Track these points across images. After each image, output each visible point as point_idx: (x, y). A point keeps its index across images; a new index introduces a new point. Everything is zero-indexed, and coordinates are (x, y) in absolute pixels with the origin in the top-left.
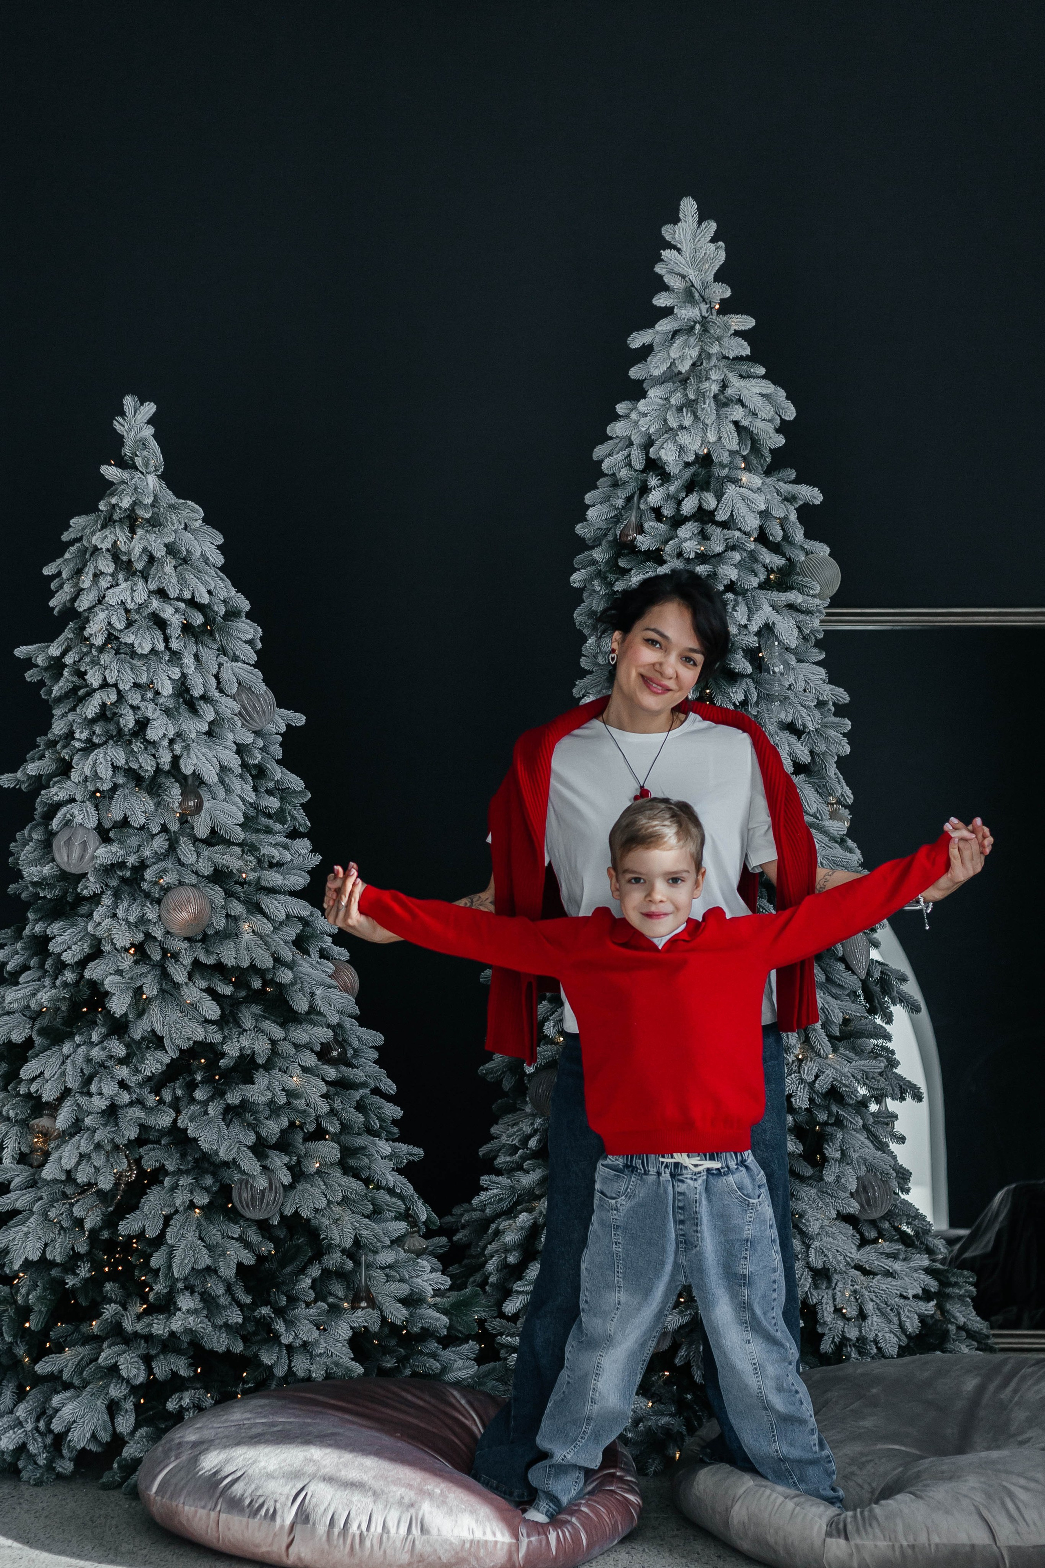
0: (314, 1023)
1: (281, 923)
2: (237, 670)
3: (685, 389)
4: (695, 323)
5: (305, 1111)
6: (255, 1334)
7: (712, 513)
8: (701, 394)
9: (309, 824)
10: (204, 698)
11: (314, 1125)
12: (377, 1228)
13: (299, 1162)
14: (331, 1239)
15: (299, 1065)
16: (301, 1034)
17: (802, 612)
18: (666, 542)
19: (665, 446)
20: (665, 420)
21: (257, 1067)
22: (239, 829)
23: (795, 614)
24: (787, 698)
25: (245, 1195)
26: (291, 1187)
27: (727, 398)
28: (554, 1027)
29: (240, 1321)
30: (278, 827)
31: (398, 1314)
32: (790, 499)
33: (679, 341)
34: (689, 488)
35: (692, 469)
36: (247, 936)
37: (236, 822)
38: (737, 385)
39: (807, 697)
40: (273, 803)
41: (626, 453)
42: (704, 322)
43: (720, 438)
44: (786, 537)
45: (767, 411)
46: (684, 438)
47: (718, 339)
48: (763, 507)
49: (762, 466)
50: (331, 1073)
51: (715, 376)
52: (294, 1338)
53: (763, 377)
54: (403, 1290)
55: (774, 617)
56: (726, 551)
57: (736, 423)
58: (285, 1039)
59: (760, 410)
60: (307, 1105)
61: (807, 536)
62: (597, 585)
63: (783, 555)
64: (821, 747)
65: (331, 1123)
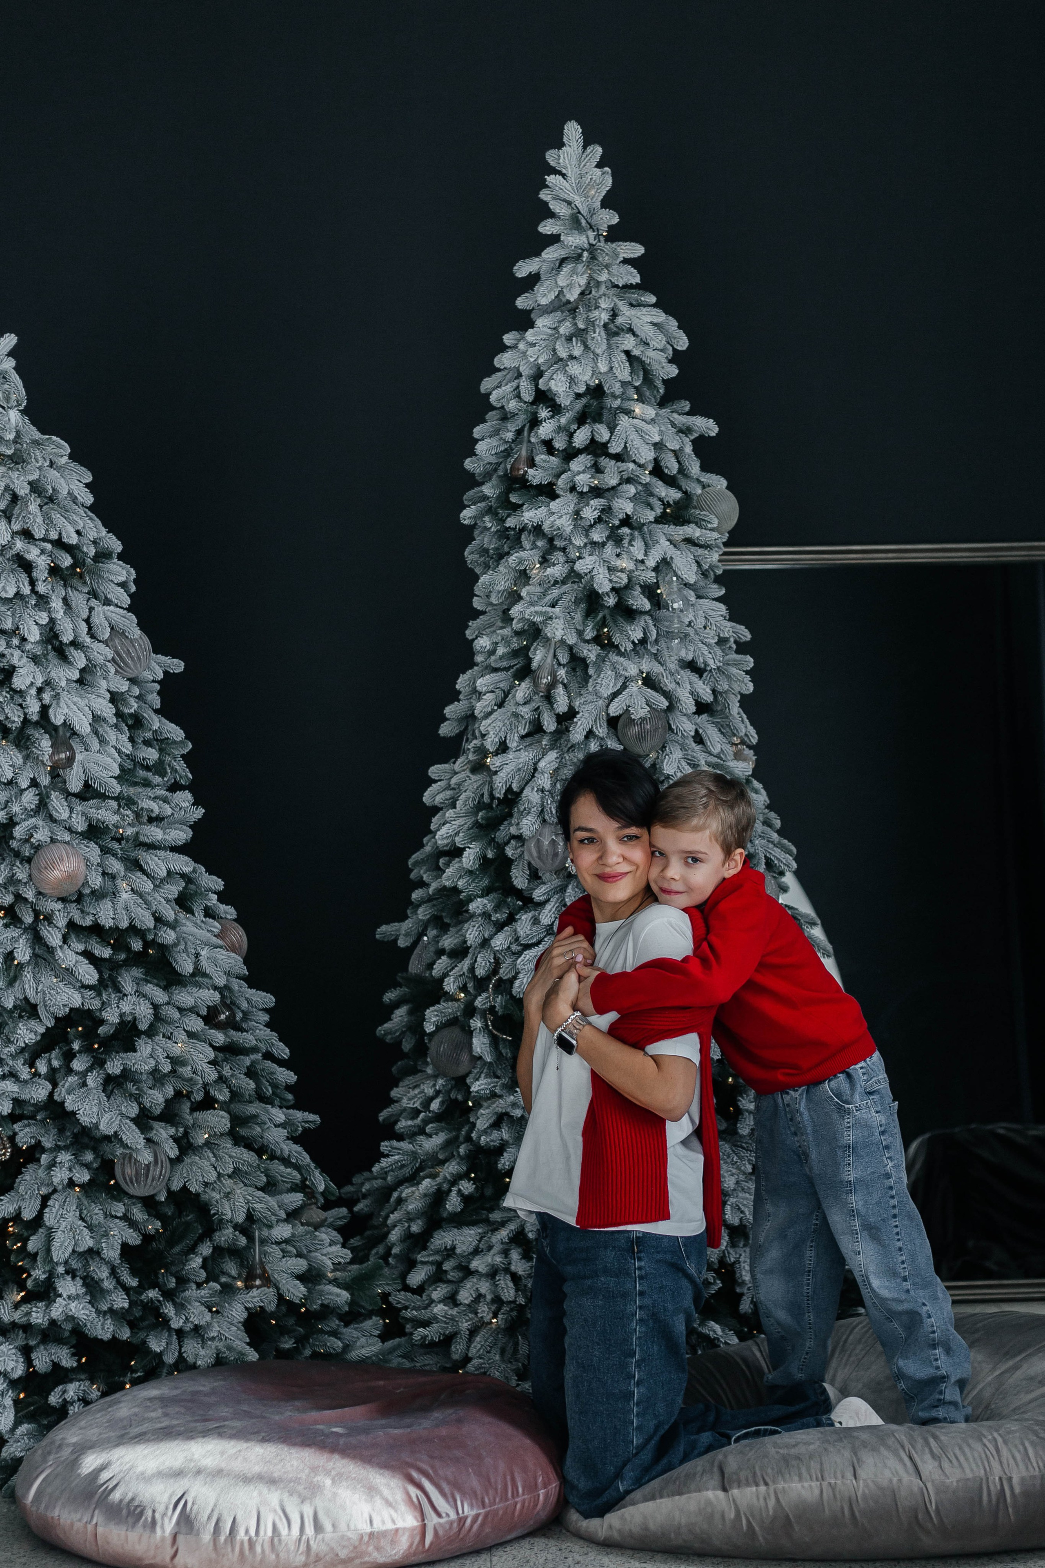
0: (199, 986)
1: (162, 880)
2: (109, 614)
3: (574, 318)
4: (583, 250)
5: (191, 1079)
6: (142, 1319)
7: (605, 445)
8: (591, 323)
9: (190, 776)
10: (74, 644)
11: (202, 1094)
12: (272, 1201)
13: (186, 1134)
14: (223, 1214)
15: (184, 1030)
16: (186, 997)
17: (701, 546)
18: (558, 476)
19: (554, 377)
20: (554, 350)
21: (139, 1033)
22: (114, 782)
23: (693, 549)
24: (687, 635)
25: (128, 1170)
26: (178, 1160)
27: (617, 327)
28: (454, 982)
29: (126, 1305)
30: (157, 779)
31: (296, 1291)
32: (685, 431)
33: (567, 269)
34: (581, 420)
35: (584, 401)
36: (125, 896)
37: (111, 774)
38: (627, 315)
39: (708, 634)
40: (151, 755)
41: (514, 384)
42: (592, 249)
43: (611, 368)
44: (681, 470)
45: (658, 341)
46: (574, 369)
47: (607, 267)
48: (657, 439)
49: (655, 397)
50: (219, 1038)
51: (604, 304)
52: (185, 1323)
53: (654, 306)
54: (301, 1265)
55: (671, 551)
56: (620, 484)
57: (627, 353)
58: (168, 1003)
59: (651, 339)
60: (194, 1073)
61: (704, 468)
62: (488, 521)
63: (679, 488)
64: (724, 686)
65: (220, 1091)
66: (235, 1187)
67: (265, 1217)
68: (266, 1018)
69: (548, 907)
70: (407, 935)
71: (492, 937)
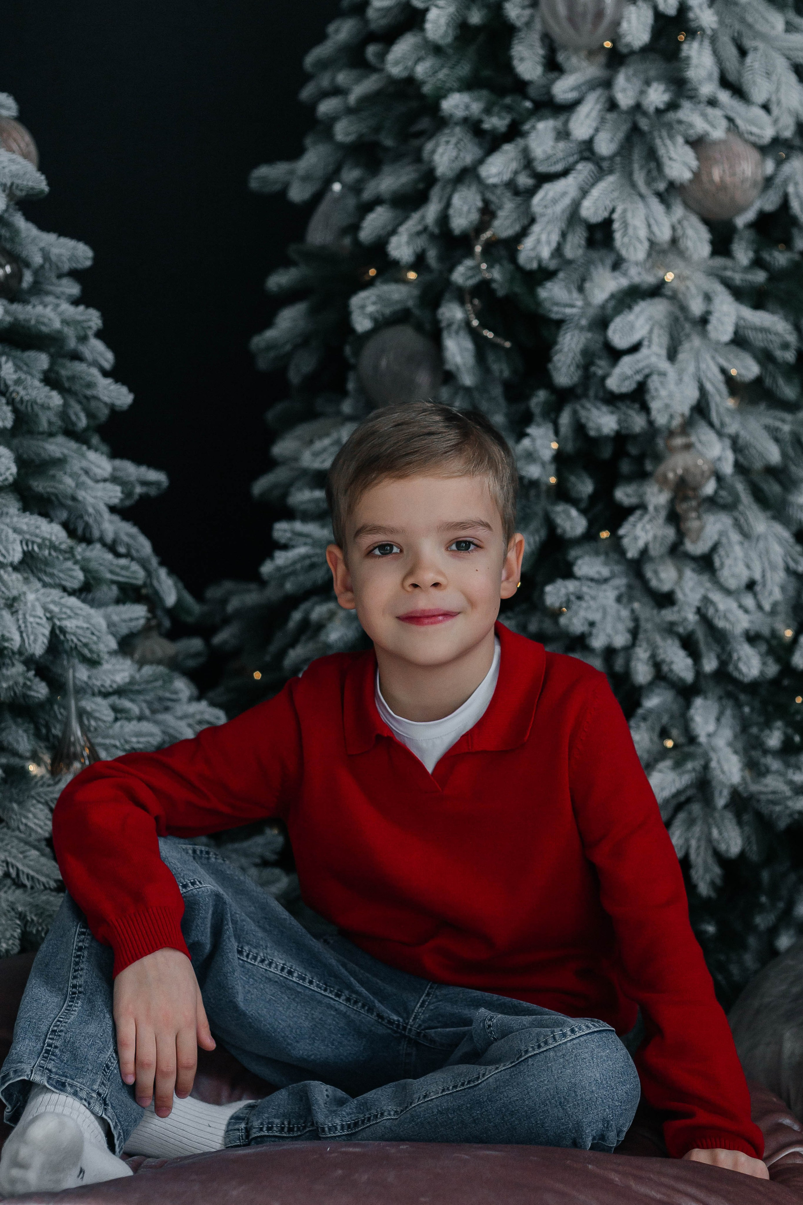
12: (94, 617)
14: (4, 638)
66: (25, 588)
67: (86, 645)
68: (74, 289)
69: (583, 110)
70: (306, 178)
71: (481, 161)
